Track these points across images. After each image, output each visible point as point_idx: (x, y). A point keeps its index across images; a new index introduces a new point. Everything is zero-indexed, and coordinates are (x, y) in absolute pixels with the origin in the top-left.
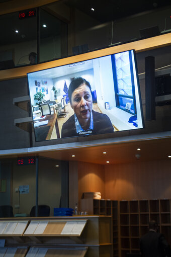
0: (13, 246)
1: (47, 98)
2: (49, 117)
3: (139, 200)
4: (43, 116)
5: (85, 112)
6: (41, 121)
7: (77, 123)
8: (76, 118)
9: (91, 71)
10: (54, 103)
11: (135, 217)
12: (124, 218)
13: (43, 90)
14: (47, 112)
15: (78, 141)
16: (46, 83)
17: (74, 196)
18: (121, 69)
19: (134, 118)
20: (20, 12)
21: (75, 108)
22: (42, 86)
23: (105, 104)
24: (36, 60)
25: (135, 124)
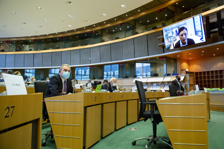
0: (159, 85)
1: (170, 35)
2: (171, 42)
3: (202, 71)
4: (168, 41)
5: (184, 40)
6: (168, 43)
7: (181, 43)
8: (180, 41)
9: (185, 24)
10: (172, 37)
11: (201, 77)
12: (197, 78)
13: (168, 33)
14: (170, 40)
15: (181, 49)
16: (169, 30)
17: (179, 70)
18: (197, 22)
19: (202, 38)
20: (159, 10)
21: (181, 38)
22: (168, 31)
23: (191, 35)
24: (164, 25)
25: (202, 41)
